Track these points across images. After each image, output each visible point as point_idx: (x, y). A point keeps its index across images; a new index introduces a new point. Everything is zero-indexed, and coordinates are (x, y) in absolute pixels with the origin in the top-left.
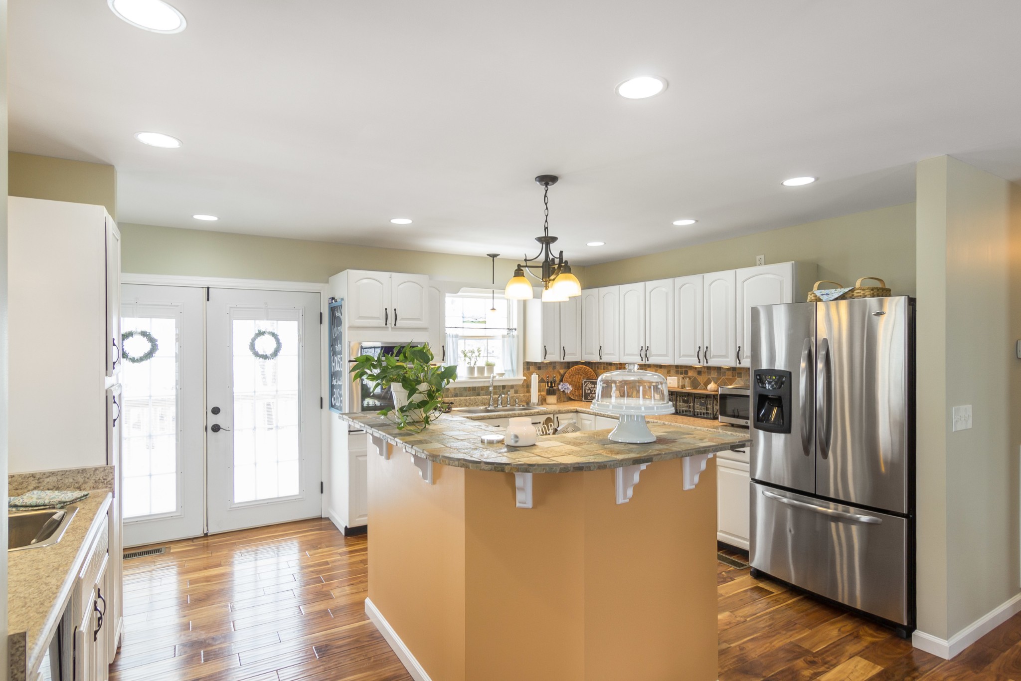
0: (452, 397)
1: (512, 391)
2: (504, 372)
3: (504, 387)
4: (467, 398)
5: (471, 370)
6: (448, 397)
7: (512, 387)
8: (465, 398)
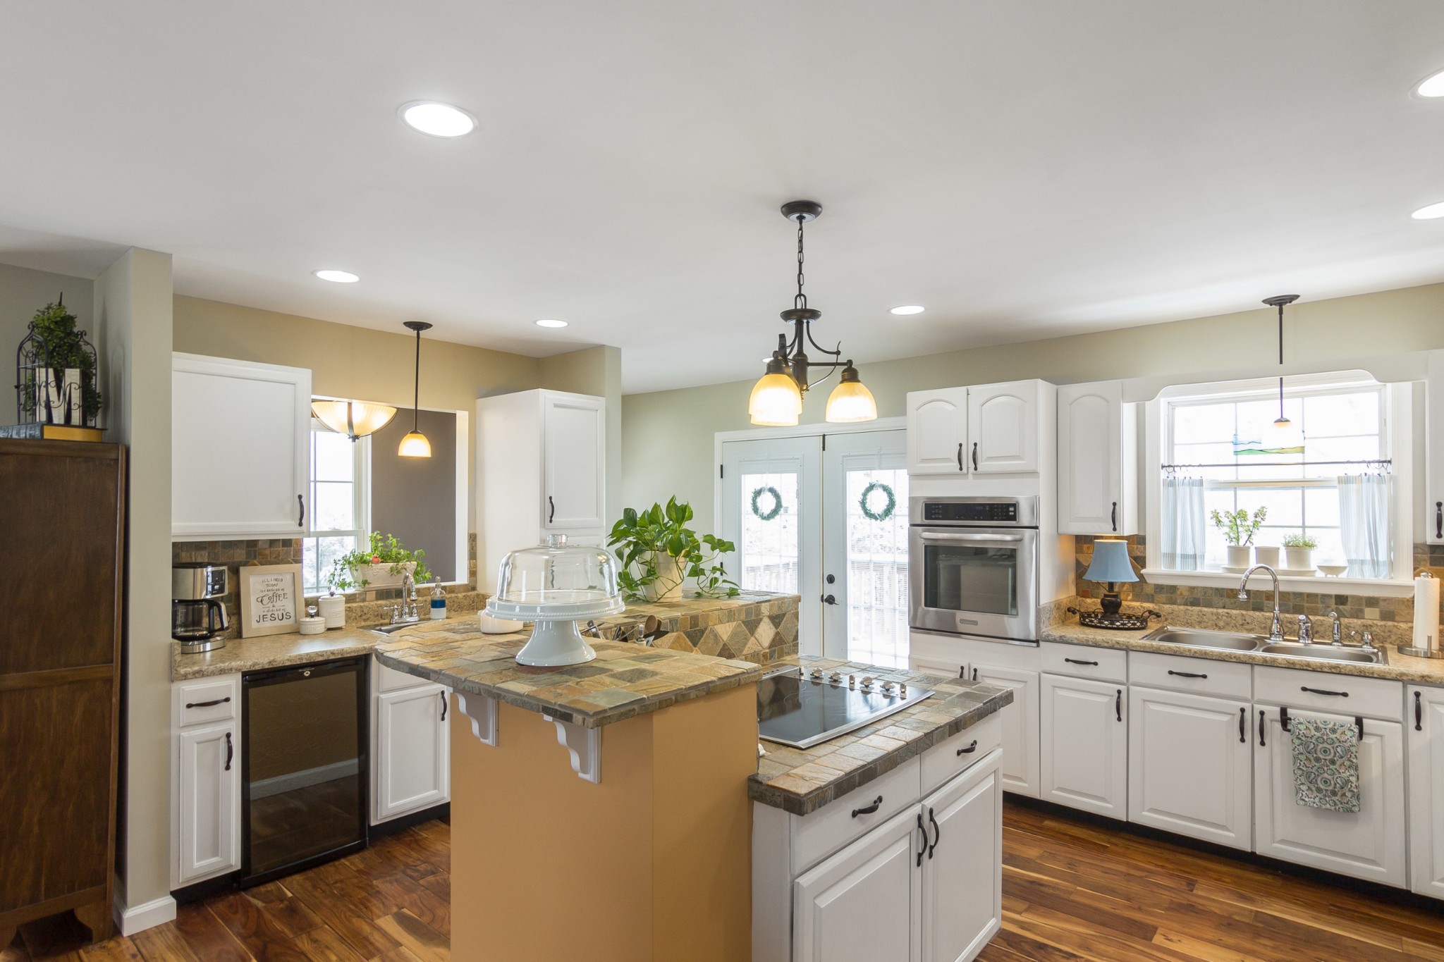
0: (1186, 604)
1: (1371, 614)
2: (1346, 565)
3: (1341, 600)
4: (1220, 611)
5: (1238, 553)
6: (1174, 603)
7: (1372, 602)
8: (1214, 610)
